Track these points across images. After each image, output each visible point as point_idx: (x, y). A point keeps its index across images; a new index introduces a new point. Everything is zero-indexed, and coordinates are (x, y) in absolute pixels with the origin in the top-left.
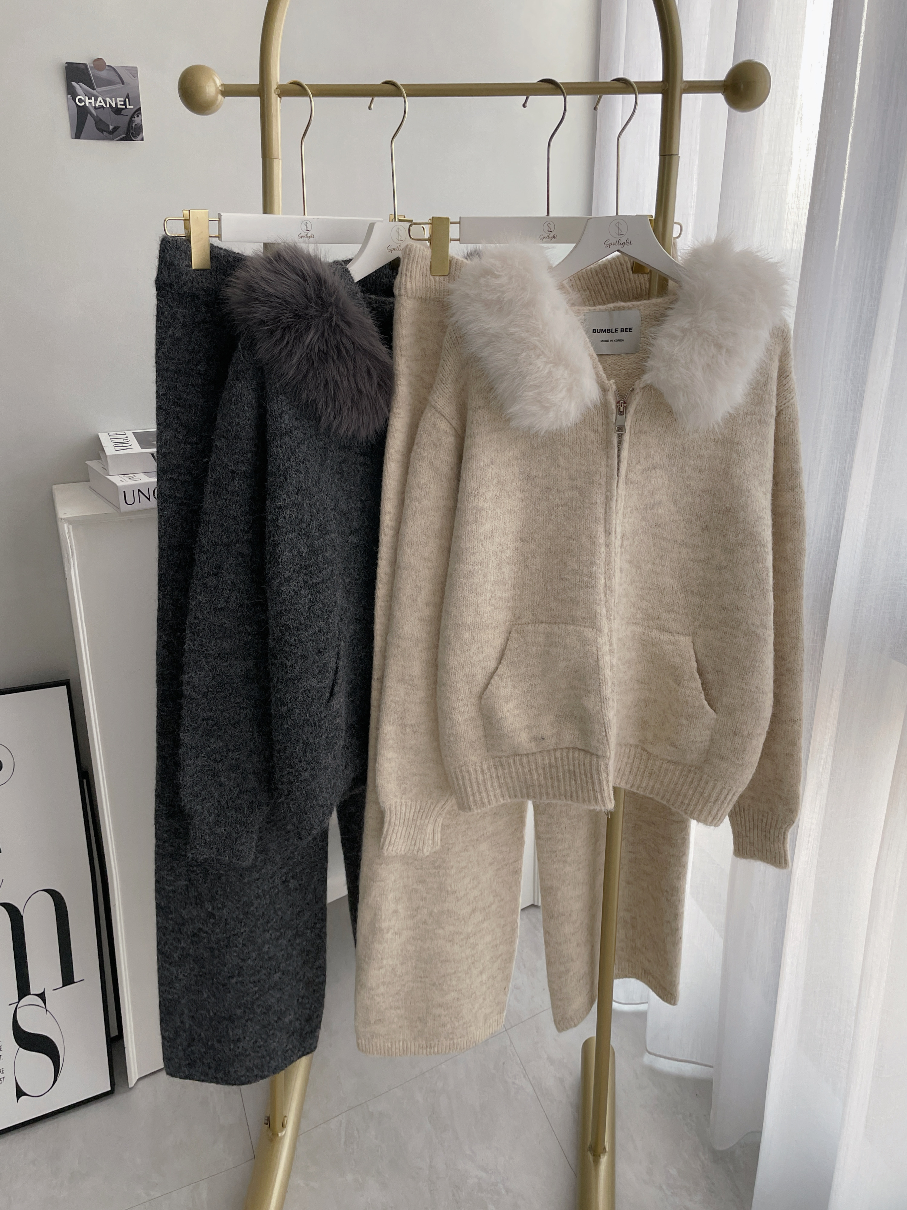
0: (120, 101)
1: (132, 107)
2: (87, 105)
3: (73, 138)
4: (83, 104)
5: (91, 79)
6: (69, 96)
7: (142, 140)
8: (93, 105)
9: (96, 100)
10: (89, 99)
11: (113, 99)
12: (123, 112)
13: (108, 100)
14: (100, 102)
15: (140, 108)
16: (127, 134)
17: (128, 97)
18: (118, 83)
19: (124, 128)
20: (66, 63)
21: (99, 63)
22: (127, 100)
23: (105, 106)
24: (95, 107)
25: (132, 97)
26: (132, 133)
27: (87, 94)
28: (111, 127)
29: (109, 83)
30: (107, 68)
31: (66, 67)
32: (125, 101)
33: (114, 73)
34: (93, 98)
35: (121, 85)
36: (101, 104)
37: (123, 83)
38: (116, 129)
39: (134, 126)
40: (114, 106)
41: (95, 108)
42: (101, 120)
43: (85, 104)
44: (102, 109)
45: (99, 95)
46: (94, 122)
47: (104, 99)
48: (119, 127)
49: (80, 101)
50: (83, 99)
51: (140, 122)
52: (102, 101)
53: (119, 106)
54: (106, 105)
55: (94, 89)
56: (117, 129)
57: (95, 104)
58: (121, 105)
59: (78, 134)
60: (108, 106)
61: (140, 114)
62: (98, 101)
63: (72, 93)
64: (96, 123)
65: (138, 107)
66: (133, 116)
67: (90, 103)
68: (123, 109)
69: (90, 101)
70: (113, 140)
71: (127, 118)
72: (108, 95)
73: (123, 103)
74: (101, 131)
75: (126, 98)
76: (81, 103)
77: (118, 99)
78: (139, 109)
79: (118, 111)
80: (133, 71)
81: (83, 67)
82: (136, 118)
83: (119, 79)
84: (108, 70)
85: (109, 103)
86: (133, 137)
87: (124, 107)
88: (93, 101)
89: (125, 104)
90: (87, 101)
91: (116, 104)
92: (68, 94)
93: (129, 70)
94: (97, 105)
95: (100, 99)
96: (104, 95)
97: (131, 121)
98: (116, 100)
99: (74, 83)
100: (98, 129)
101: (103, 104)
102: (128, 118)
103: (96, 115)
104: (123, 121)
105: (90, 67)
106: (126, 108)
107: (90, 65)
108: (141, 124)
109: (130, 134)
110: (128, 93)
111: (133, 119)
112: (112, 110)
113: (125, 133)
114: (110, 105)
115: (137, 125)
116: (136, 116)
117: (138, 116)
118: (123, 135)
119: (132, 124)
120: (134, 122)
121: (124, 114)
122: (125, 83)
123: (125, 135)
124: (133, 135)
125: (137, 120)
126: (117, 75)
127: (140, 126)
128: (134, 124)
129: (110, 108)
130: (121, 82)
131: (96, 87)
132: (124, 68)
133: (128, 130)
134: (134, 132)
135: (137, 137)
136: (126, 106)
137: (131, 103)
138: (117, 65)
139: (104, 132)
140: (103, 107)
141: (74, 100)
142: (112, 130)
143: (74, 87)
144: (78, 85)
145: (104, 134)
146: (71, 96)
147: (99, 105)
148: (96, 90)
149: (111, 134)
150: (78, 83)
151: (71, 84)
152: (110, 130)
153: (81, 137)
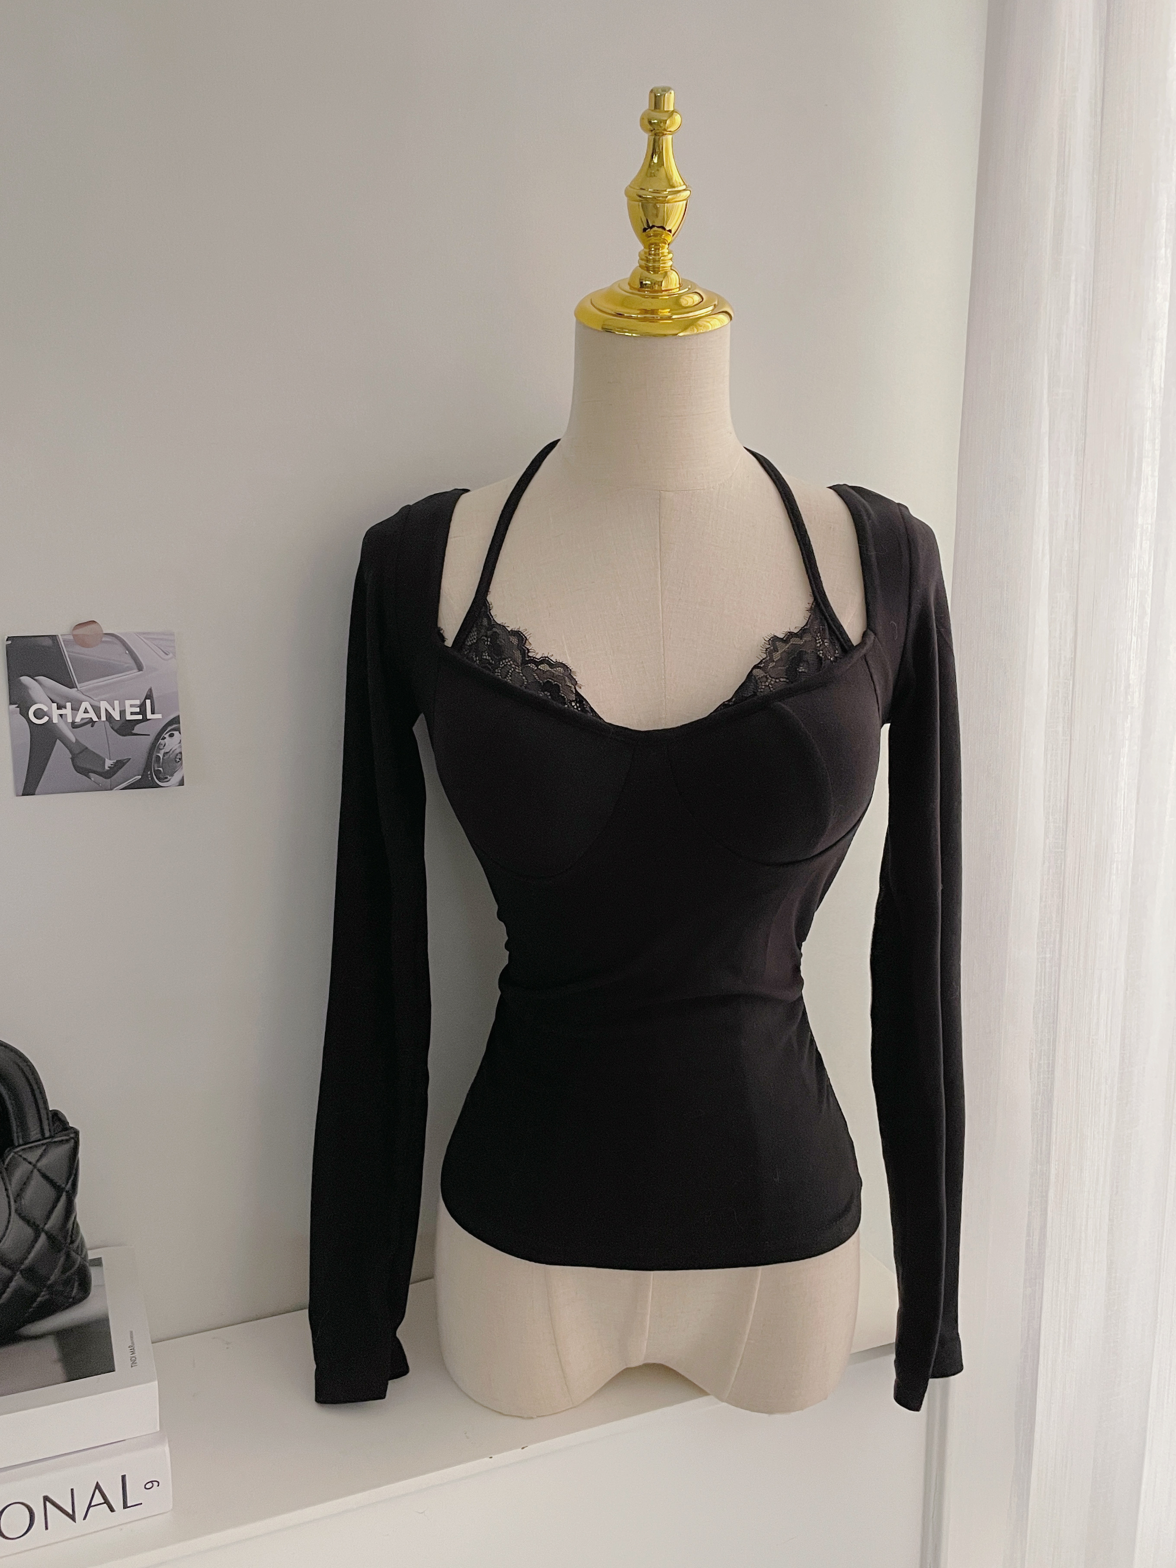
0: (132, 706)
1: (158, 716)
2: (55, 721)
4: (46, 719)
5: (65, 667)
6: (13, 707)
7: (181, 783)
8: (70, 720)
9: (75, 709)
10: (59, 708)
11: (116, 703)
12: (137, 729)
13: (104, 705)
14: (86, 711)
15: (179, 716)
16: (145, 775)
17: (149, 696)
18: (130, 669)
19: (138, 762)
20: (9, 638)
21: (86, 630)
22: (148, 702)
23: (95, 719)
24: (73, 723)
25: (160, 696)
26: (157, 773)
27: (55, 699)
28: (108, 763)
29: (105, 670)
30: (104, 639)
31: (8, 647)
32: (143, 706)
33: (120, 648)
34: (69, 705)
35: (135, 673)
37: (140, 668)
38: (119, 765)
39: (161, 756)
40: (118, 718)
41: (74, 725)
42: (85, 749)
43: (51, 719)
44: (91, 724)
45: (80, 696)
46: (70, 755)
47: (96, 704)
49: (39, 714)
50: (45, 709)
51: (176, 746)
52: (90, 709)
53: (129, 717)
54: (99, 717)
55: (72, 686)
56: (124, 764)
57: (74, 716)
58: (132, 713)
59: (30, 786)
60: (104, 718)
61: (178, 730)
63: (20, 699)
64: (73, 759)
65: (172, 717)
66: (159, 736)
67: (61, 715)
68: (138, 722)
71: (149, 740)
72: (103, 697)
73: (138, 710)
74: (85, 772)
76: (39, 718)
77: (128, 703)
78: (176, 720)
79: (126, 728)
80: (165, 642)
81: (49, 642)
82: (168, 739)
83: (131, 662)
84: (105, 642)
85: (106, 710)
86: (159, 779)
87: (140, 717)
88: (67, 711)
89: (143, 711)
90: (55, 713)
91: (122, 713)
92: (11, 704)
93: (155, 639)
94: (78, 720)
95: (85, 705)
96: (95, 696)
97: (155, 746)
98: (122, 704)
99: (25, 680)
100: (79, 769)
101: (92, 715)
103: (74, 740)
104: (135, 747)
105: (63, 641)
106: (145, 719)
107: (65, 637)
108: (178, 751)
109: (151, 774)
110: (150, 690)
111: (160, 741)
112: (112, 728)
113: (141, 774)
114: (108, 715)
115: (168, 754)
116: (167, 736)
117: (171, 735)
118: (135, 776)
119: (159, 753)
120: (161, 747)
121: (139, 733)
122: (145, 668)
123: (140, 777)
124: (161, 776)
125: (170, 744)
126: (127, 652)
127: (177, 755)
128: (162, 752)
129: (107, 723)
130: (135, 667)
131: (78, 683)
132: (145, 635)
133: (148, 766)
134: (161, 769)
135: (169, 780)
136: (145, 716)
137: (156, 711)
138: (127, 631)
139: (91, 775)
140: (91, 722)
141: (24, 713)
142: (109, 767)
143: (25, 688)
144: (35, 680)
145: (93, 779)
146: (18, 707)
147: (82, 719)
148: (79, 689)
149: (106, 778)
150: (36, 678)
151: (20, 680)
152: (107, 768)
153: (38, 791)
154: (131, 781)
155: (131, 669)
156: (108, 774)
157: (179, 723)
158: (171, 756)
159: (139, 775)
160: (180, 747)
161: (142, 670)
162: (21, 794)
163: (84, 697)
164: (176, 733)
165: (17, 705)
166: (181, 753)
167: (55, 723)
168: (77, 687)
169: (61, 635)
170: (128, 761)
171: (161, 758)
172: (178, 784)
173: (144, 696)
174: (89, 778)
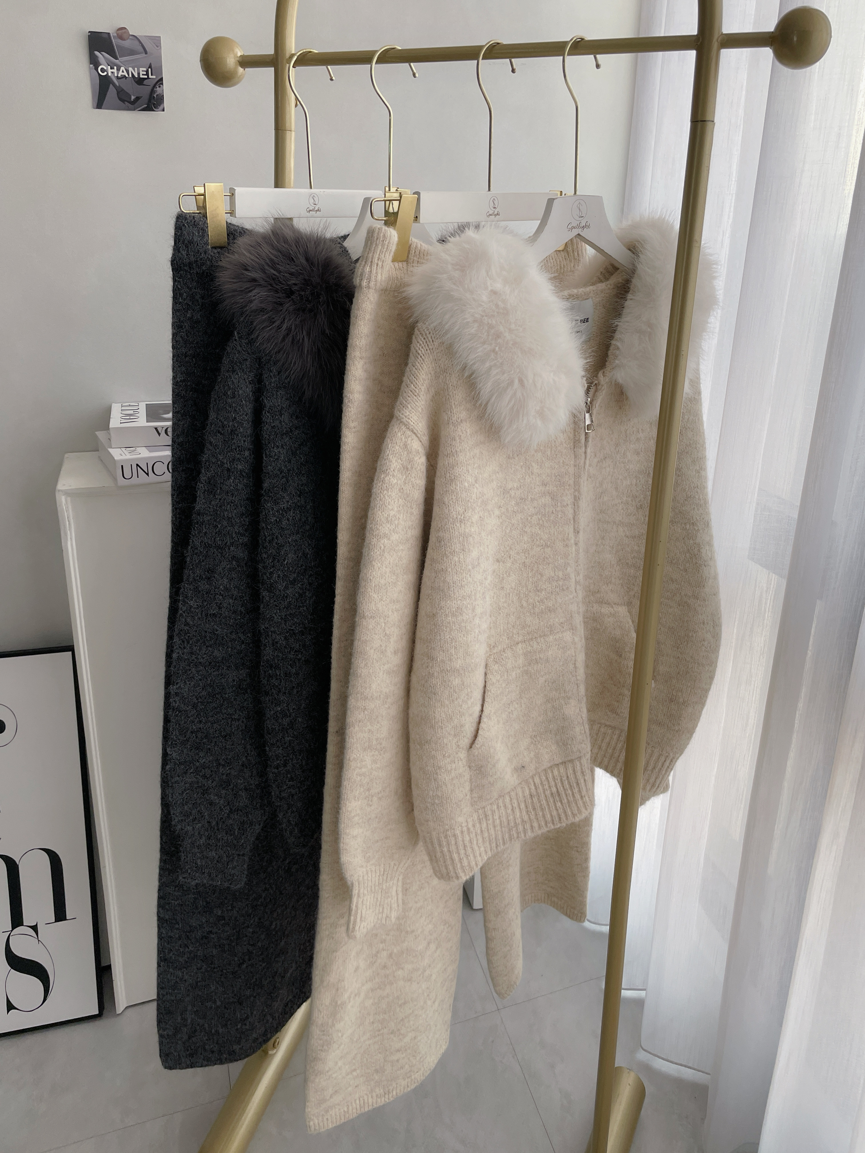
0: (143, 71)
1: (154, 77)
2: (110, 75)
4: (105, 73)
5: (114, 49)
6: (92, 65)
7: (163, 110)
8: (116, 75)
9: (118, 70)
10: (111, 68)
11: (136, 69)
12: (145, 82)
13: (130, 69)
14: (123, 72)
16: (148, 104)
17: (150, 67)
19: (146, 98)
20: (89, 32)
21: (122, 32)
22: (150, 69)
23: (127, 76)
24: (117, 76)
25: (155, 68)
26: (154, 104)
27: (109, 64)
28: (133, 98)
29: (132, 52)
30: (130, 37)
31: (89, 36)
32: (147, 71)
33: (137, 42)
34: (115, 67)
35: (144, 55)
36: (123, 74)
37: (146, 53)
38: (138, 98)
39: (155, 96)
40: (137, 77)
41: (118, 78)
42: (123, 90)
43: (108, 74)
44: (125, 78)
45: (121, 65)
46: (116, 92)
47: (127, 68)
48: (141, 97)
49: (103, 70)
50: (105, 68)
51: (161, 92)
52: (125, 71)
53: (142, 76)
54: (128, 75)
55: (116, 58)
56: (140, 99)
57: (118, 74)
58: (143, 75)
59: (100, 104)
60: (130, 76)
61: (162, 84)
62: (121, 71)
63: (94, 62)
64: (118, 93)
65: (160, 78)
66: (154, 86)
67: (112, 72)
68: (145, 79)
69: (112, 70)
70: (134, 110)
72: (131, 65)
73: (145, 73)
74: (122, 100)
76: (103, 72)
77: (141, 69)
78: (161, 79)
79: (140, 81)
80: (156, 41)
81: (106, 36)
82: (158, 89)
83: (142, 50)
85: (132, 73)
86: (154, 107)
87: (146, 77)
88: (115, 70)
89: (147, 74)
90: (110, 71)
91: (139, 74)
92: (91, 64)
93: (152, 40)
94: (119, 75)
95: (122, 68)
96: (126, 64)
97: (153, 91)
98: (138, 70)
99: (97, 53)
100: (120, 99)
101: (125, 73)
102: (150, 88)
103: (118, 85)
104: (144, 91)
106: (148, 78)
108: (162, 94)
109: (151, 104)
110: (151, 64)
111: (155, 89)
112: (134, 81)
114: (133, 75)
115: (158, 96)
116: (158, 87)
117: (160, 87)
120: (155, 92)
121: (146, 84)
122: (148, 52)
126: (140, 45)
127: (162, 96)
128: (156, 94)
129: (132, 78)
130: (144, 52)
132: (148, 37)
133: (150, 101)
134: (155, 102)
135: (158, 108)
136: (148, 76)
137: (153, 74)
138: (140, 34)
139: (126, 102)
141: (97, 69)
142: (133, 100)
143: (97, 57)
147: (121, 75)
148: (120, 60)
149: (132, 105)
150: (101, 53)
151: (94, 53)
153: (103, 107)
154: (143, 107)
155: (142, 53)
156: (133, 103)
157: (162, 81)
159: (145, 105)
160: (163, 92)
162: (96, 107)
163: (122, 65)
168: (118, 59)
173: (148, 67)
174: (125, 103)
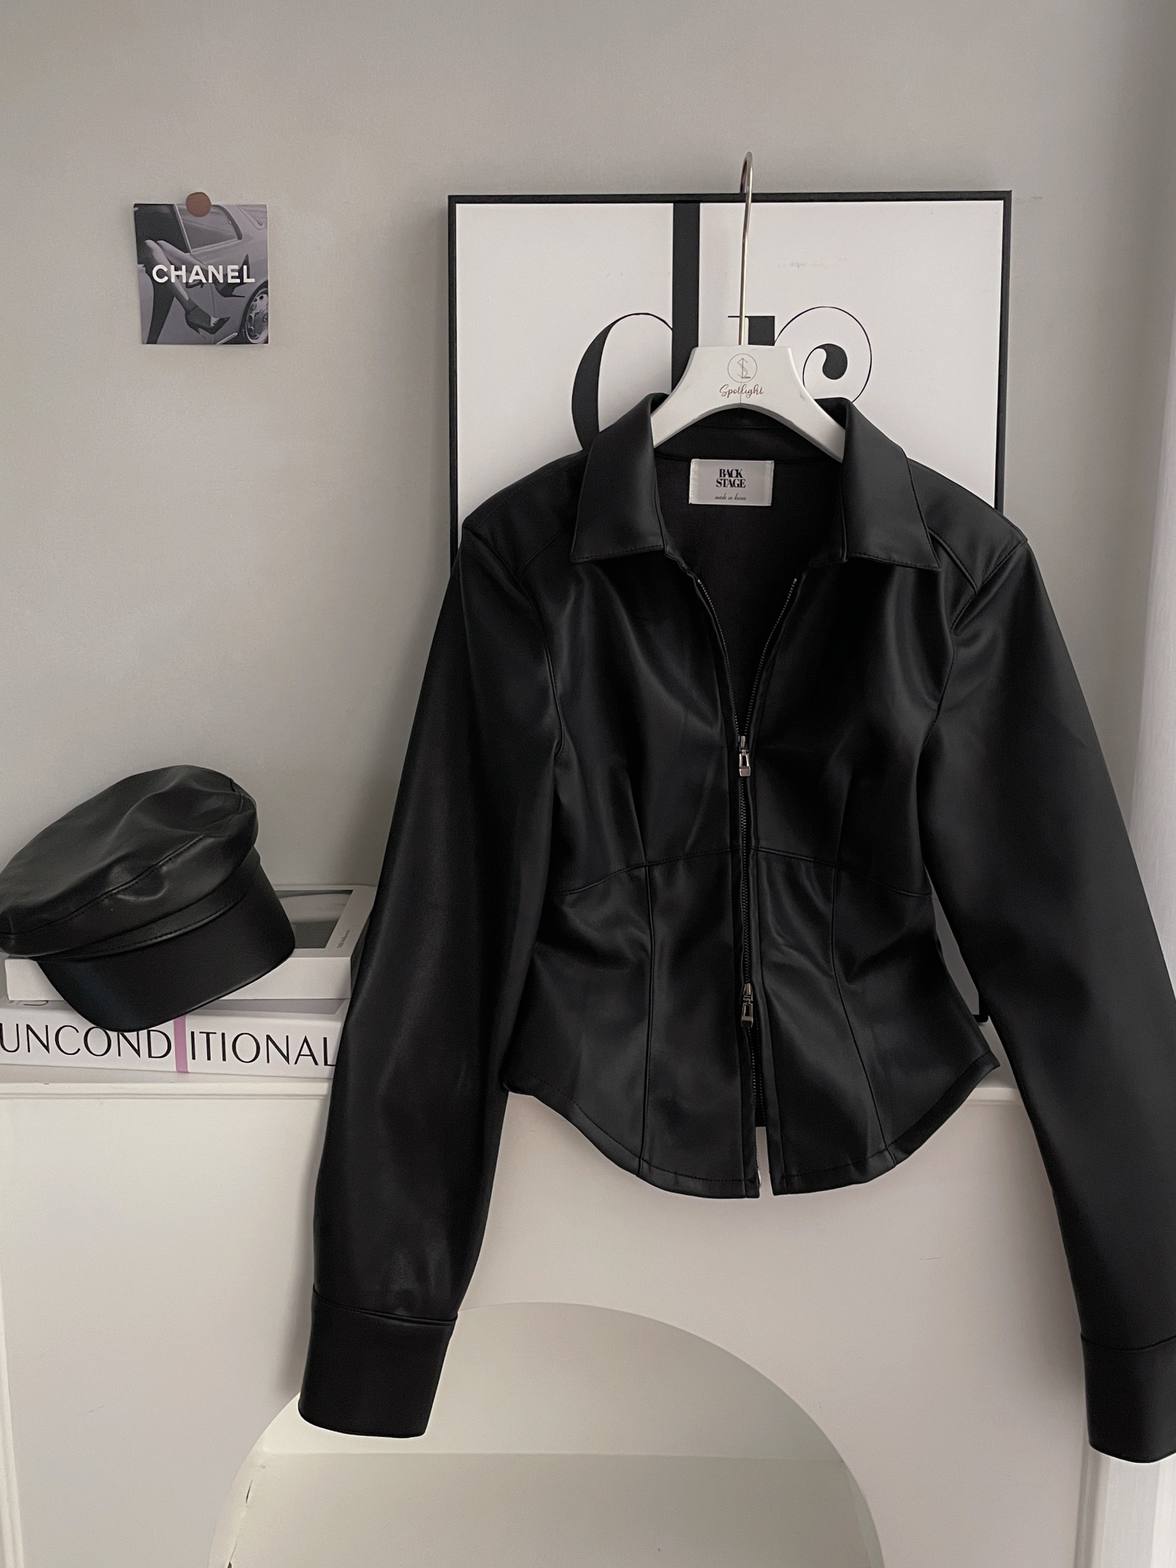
0: (233, 271)
1: (252, 280)
2: (173, 280)
3: (143, 343)
4: (166, 278)
5: (181, 233)
6: (141, 266)
7: (266, 342)
11: (221, 267)
12: (236, 291)
13: (211, 269)
15: (267, 282)
16: (240, 332)
17: (246, 262)
18: (231, 238)
19: (236, 320)
20: (136, 205)
21: (197, 202)
22: (245, 267)
23: (204, 281)
24: (187, 283)
25: (255, 263)
26: (250, 331)
27: (174, 263)
28: (214, 320)
29: (215, 237)
30: (212, 209)
31: (135, 213)
32: (241, 271)
33: (224, 218)
34: (184, 267)
35: (235, 241)
36: (197, 278)
37: (240, 237)
38: (222, 322)
40: (221, 281)
41: (187, 285)
42: (195, 307)
43: (169, 280)
44: (200, 286)
46: (184, 312)
47: (204, 267)
48: (229, 318)
49: (161, 274)
51: (264, 309)
53: (230, 281)
54: (207, 279)
55: (186, 250)
56: (225, 322)
58: (233, 277)
59: (153, 336)
60: (210, 280)
61: (266, 293)
62: (194, 272)
63: (146, 260)
64: (187, 313)
65: (262, 281)
66: (252, 299)
68: (236, 285)
70: (215, 343)
71: (243, 302)
72: (211, 261)
73: (237, 274)
74: (196, 327)
75: (243, 265)
76: (160, 277)
77: (230, 268)
78: (265, 284)
79: (227, 290)
80: (259, 213)
82: (259, 302)
83: (233, 232)
84: (213, 213)
85: (213, 274)
86: (251, 337)
87: (238, 281)
89: (241, 276)
91: (225, 276)
92: (139, 263)
93: (252, 211)
97: (249, 307)
98: (225, 270)
99: (150, 243)
100: (190, 324)
101: (201, 277)
102: (245, 301)
103: (187, 299)
104: (234, 307)
105: (180, 210)
106: (242, 283)
107: (181, 207)
108: (265, 312)
109: (245, 332)
110: (247, 256)
111: (253, 303)
112: (217, 289)
113: (238, 330)
114: (215, 278)
115: (258, 315)
116: (258, 298)
117: (262, 298)
118: (233, 333)
119: (251, 313)
120: (254, 308)
121: (237, 295)
122: (243, 235)
123: (237, 334)
124: (252, 334)
125: (259, 304)
126: (230, 222)
127: (265, 316)
128: (254, 312)
129: (213, 285)
130: (236, 236)
131: (192, 248)
132: (244, 208)
133: (242, 325)
134: (252, 327)
135: (258, 338)
136: (242, 279)
137: (251, 276)
138: (230, 203)
139: (200, 329)
140: (200, 284)
141: (150, 273)
142: (214, 324)
143: (150, 250)
144: (158, 244)
145: (201, 334)
146: (144, 267)
147: (194, 280)
148: (192, 253)
149: (211, 333)
150: (158, 242)
151: (145, 244)
152: (212, 325)
153: (159, 341)
154: (230, 337)
155: (233, 238)
156: (213, 330)
157: (267, 287)
158: (260, 316)
159: (235, 332)
160: (267, 308)
161: (241, 239)
162: (146, 341)
163: (196, 262)
164: (265, 296)
165: (143, 265)
166: (267, 314)
167: (173, 283)
168: (190, 252)
169: (177, 205)
170: (227, 320)
171: (253, 316)
172: (264, 342)
173: (242, 264)
174: (198, 332)
